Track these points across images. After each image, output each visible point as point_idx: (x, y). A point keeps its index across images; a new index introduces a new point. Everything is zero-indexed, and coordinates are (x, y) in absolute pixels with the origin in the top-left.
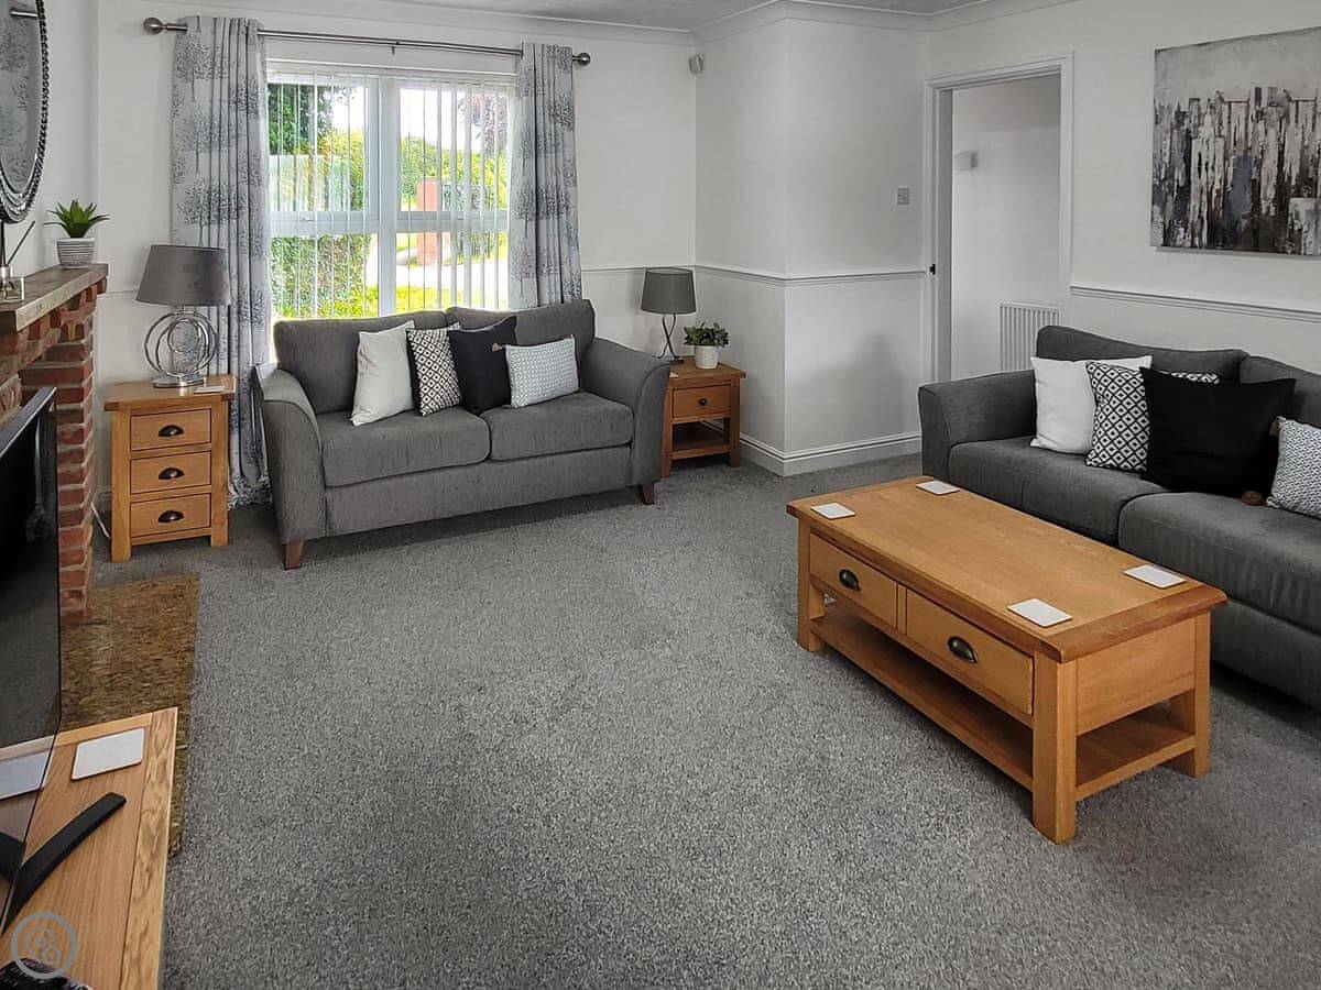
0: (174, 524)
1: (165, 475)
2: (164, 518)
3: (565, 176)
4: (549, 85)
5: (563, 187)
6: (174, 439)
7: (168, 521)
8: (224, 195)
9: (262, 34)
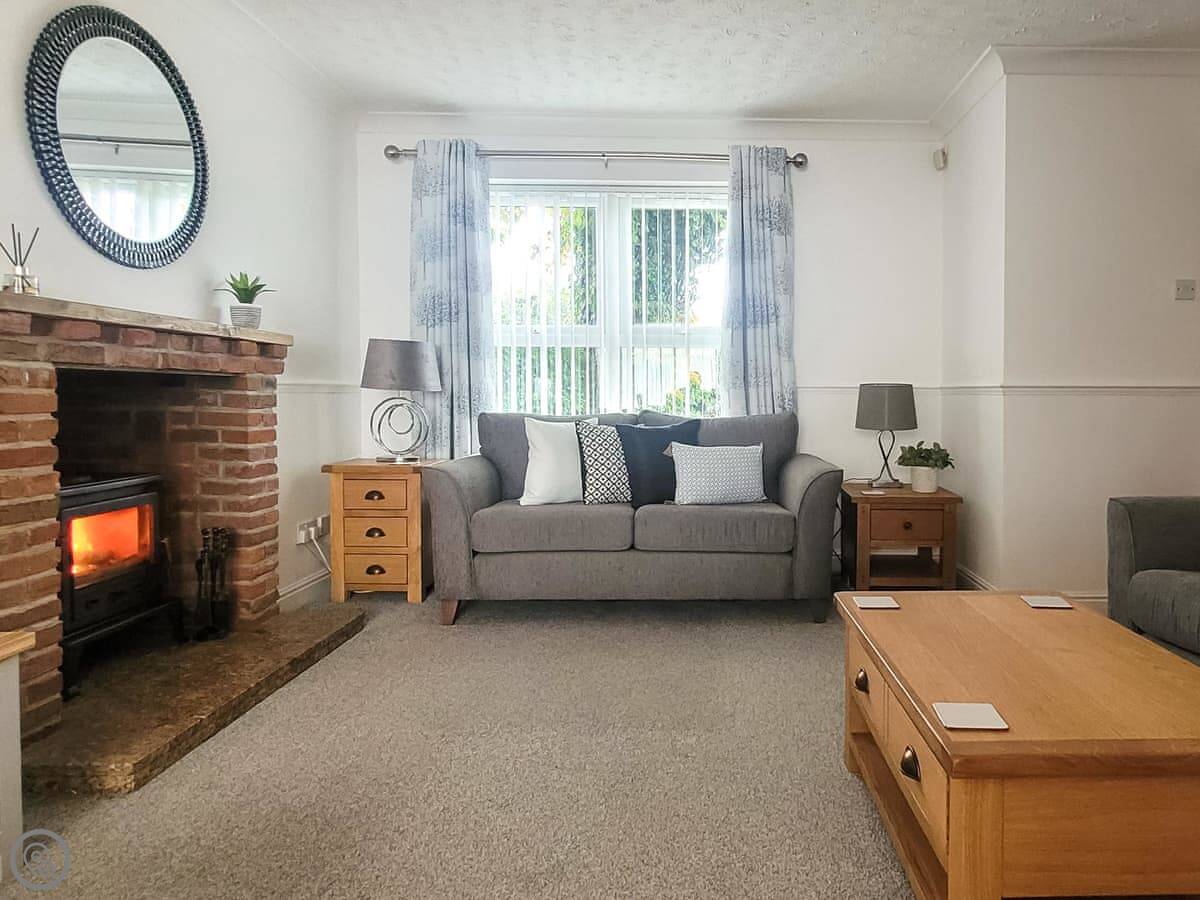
0: (376, 577)
1: (370, 533)
2: (370, 571)
3: (774, 283)
4: (756, 188)
5: (771, 296)
6: (375, 503)
7: (373, 573)
8: (445, 300)
9: (482, 154)
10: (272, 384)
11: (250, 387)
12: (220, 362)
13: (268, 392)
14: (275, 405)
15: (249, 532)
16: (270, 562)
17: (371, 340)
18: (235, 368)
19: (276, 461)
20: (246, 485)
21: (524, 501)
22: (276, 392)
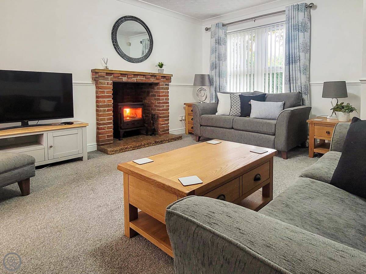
1: (192, 119)
2: (192, 128)
8: (214, 64)
9: (223, 25)
10: (168, 85)
11: (160, 85)
12: (152, 80)
13: (167, 86)
14: (169, 89)
15: (161, 115)
16: (166, 122)
17: (195, 75)
18: (157, 81)
19: (169, 101)
20: (160, 106)
21: (217, 114)
22: (169, 87)
